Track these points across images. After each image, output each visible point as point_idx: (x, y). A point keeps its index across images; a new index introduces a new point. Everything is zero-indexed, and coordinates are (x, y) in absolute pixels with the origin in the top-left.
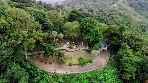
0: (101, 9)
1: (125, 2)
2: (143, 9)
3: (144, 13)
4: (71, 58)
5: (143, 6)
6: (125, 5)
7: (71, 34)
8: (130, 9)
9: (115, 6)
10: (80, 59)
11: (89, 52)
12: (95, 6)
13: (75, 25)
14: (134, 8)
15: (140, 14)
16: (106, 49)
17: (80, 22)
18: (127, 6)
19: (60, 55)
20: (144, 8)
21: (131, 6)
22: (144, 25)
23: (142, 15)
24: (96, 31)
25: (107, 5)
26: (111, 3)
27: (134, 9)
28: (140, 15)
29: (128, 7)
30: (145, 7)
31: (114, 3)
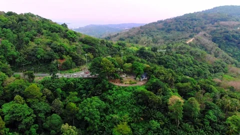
1: (207, 35)
2: (231, 45)
3: (231, 50)
4: (126, 81)
5: (231, 41)
6: (205, 40)
7: (127, 70)
8: (212, 45)
13: (129, 65)
14: (217, 43)
15: (226, 51)
17: (132, 63)
18: (207, 41)
19: (121, 79)
20: (233, 43)
21: (214, 40)
22: (219, 65)
23: (228, 52)
24: (140, 68)
27: (218, 45)
29: (210, 42)
31: (191, 37)
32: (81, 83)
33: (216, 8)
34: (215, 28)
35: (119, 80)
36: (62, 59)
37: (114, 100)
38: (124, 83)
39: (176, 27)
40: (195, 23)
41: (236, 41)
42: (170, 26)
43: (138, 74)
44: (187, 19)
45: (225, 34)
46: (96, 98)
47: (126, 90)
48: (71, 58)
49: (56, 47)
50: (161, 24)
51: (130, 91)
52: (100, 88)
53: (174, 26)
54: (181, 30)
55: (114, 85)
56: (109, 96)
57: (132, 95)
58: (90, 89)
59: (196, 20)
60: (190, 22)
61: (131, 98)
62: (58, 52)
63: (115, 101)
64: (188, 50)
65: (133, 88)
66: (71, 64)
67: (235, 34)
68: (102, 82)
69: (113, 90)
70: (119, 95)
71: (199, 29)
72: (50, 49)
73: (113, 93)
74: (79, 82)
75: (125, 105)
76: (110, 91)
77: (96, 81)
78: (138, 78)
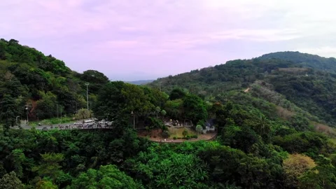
0: (219, 95)
1: (267, 84)
2: (303, 96)
3: (305, 104)
4: (175, 134)
6: (266, 89)
7: (174, 111)
8: (277, 96)
9: (246, 91)
10: (184, 133)
11: (193, 129)
12: (209, 91)
13: (178, 102)
14: (284, 94)
16: (213, 129)
18: (270, 91)
19: (164, 128)
20: (304, 94)
21: (278, 90)
22: (300, 122)
24: (200, 107)
25: (233, 89)
26: (240, 85)
27: (285, 97)
28: (297, 107)
29: (273, 92)
30: (308, 93)
31: (245, 86)
32: (74, 141)
33: (266, 55)
34: (275, 76)
35: (160, 130)
36: (36, 97)
37: (155, 174)
38: (172, 137)
39: (220, 76)
40: (246, 70)
41: (309, 90)
42: (210, 75)
43: (199, 118)
44: (232, 67)
45: (292, 81)
46: (111, 168)
47: (178, 151)
48: (55, 96)
49: (24, 73)
50: (197, 74)
51: (189, 151)
52: (119, 149)
53: (217, 75)
54: (227, 79)
55: (150, 142)
56: (142, 166)
57: (194, 161)
58: (94, 153)
59: (245, 67)
60: (239, 70)
61: (195, 167)
62: (28, 84)
63: (158, 177)
64: (250, 100)
65: (193, 145)
66: (55, 109)
67: (305, 81)
68: (125, 133)
69: (148, 152)
70: (166, 163)
71: (252, 77)
72: (13, 76)
73: (151, 158)
74: (69, 139)
75: (181, 184)
76: (142, 154)
77: (108, 136)
78: (199, 127)
